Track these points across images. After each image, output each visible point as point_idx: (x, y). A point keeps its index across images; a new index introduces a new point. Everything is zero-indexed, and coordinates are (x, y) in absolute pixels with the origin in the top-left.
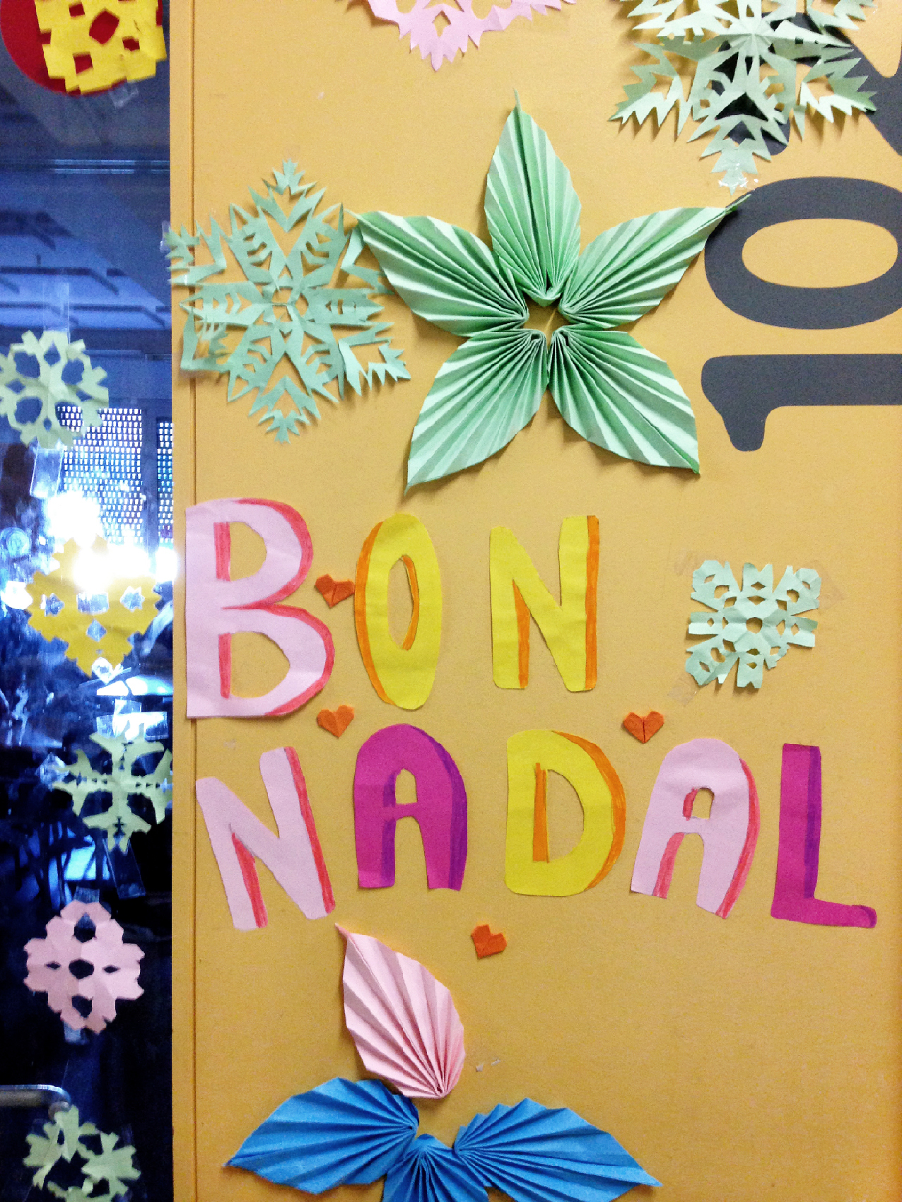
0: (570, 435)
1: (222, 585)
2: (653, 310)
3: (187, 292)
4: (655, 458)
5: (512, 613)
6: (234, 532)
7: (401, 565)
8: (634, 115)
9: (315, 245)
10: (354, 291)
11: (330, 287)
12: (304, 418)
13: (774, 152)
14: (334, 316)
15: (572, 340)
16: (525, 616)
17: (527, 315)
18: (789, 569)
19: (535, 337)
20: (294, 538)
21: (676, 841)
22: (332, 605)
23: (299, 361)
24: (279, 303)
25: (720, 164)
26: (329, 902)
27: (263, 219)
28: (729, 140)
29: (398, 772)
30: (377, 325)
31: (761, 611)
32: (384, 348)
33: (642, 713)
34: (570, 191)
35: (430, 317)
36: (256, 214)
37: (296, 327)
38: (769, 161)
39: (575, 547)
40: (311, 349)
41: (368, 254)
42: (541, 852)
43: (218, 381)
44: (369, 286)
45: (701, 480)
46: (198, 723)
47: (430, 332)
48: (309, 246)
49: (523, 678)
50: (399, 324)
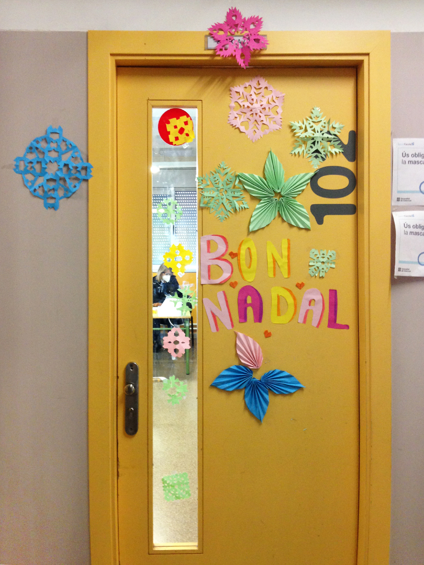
0: (283, 221)
1: (209, 254)
2: (300, 194)
3: (201, 189)
4: (301, 226)
5: (272, 260)
6: (211, 243)
7: (248, 249)
8: (295, 153)
9: (229, 179)
11: (232, 188)
12: (226, 217)
14: (233, 195)
16: (275, 261)
18: (329, 251)
19: (276, 200)
20: (224, 243)
21: (307, 311)
22: (232, 258)
23: (225, 204)
24: (221, 192)
25: (313, 163)
26: (233, 326)
27: (218, 174)
28: (314, 158)
29: (247, 296)
30: (242, 196)
31: (325, 260)
32: (243, 201)
33: (300, 283)
34: (282, 168)
36: (216, 173)
37: (224, 197)
38: (323, 163)
39: (285, 245)
40: (228, 202)
41: (240, 181)
42: (279, 314)
43: (208, 209)
44: (240, 188)
46: (203, 286)
47: (253, 198)
48: (227, 180)
49: (274, 275)
50: (247, 196)
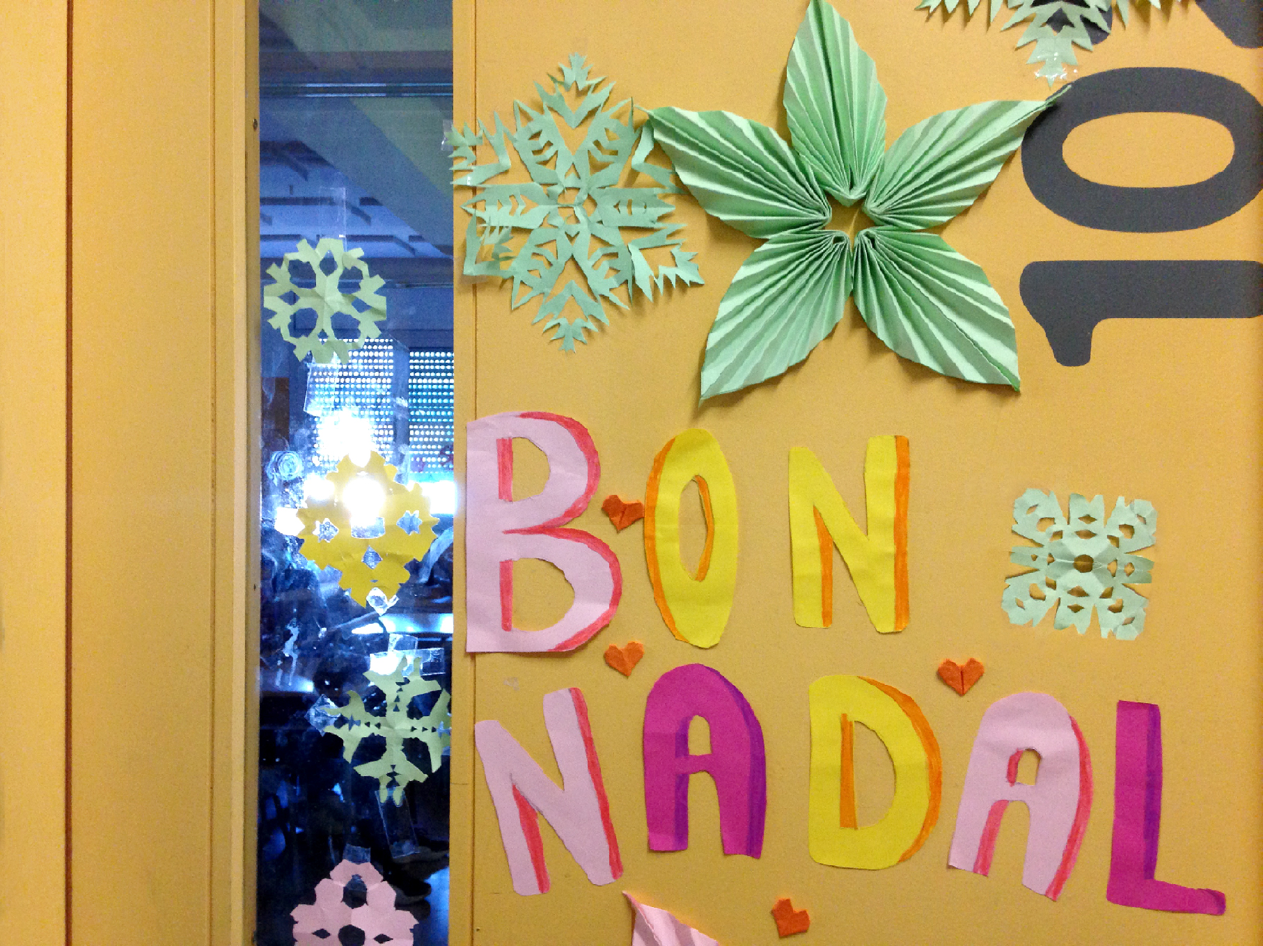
0: (876, 345)
1: (504, 506)
2: (966, 211)
3: (470, 193)
4: (970, 373)
5: (815, 542)
6: (516, 448)
7: (695, 487)
8: (942, 4)
9: (605, 143)
10: (645, 190)
11: (619, 185)
12: (591, 325)
13: (1095, 41)
14: (623, 217)
15: (878, 243)
16: (828, 546)
17: (829, 215)
18: (1121, 500)
19: (838, 240)
20: (581, 455)
21: (998, 810)
22: (620, 528)
23: (586, 265)
24: (565, 204)
25: (1037, 54)
26: (616, 866)
27: (550, 116)
28: (1047, 27)
29: (689, 718)
30: (668, 227)
31: (1092, 548)
32: (675, 250)
33: (961, 662)
34: (874, 84)
35: (724, 217)
36: (542, 111)
37: (583, 229)
38: (1088, 50)
39: (882, 469)
40: (599, 251)
41: (659, 151)
42: (848, 819)
43: (501, 287)
44: (663, 187)
45: (1023, 398)
46: (478, 659)
47: (725, 233)
48: (597, 143)
49: (827, 616)
50: (690, 224)
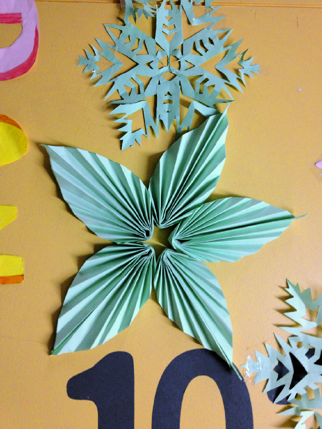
0: (82, 260)
2: (165, 314)
4: (62, 322)
8: (291, 297)
9: (207, 84)
10: (178, 111)
11: (181, 96)
13: (269, 393)
14: (162, 98)
15: (146, 259)
17: (162, 226)
19: (148, 233)
23: (132, 73)
24: (170, 61)
25: (261, 357)
27: (222, 51)
28: (277, 363)
30: (156, 126)
32: (142, 131)
34: (242, 254)
35: (162, 161)
36: (225, 46)
37: (155, 72)
38: (263, 391)
40: (142, 82)
43: (119, 19)
45: (47, 356)
48: (206, 80)
